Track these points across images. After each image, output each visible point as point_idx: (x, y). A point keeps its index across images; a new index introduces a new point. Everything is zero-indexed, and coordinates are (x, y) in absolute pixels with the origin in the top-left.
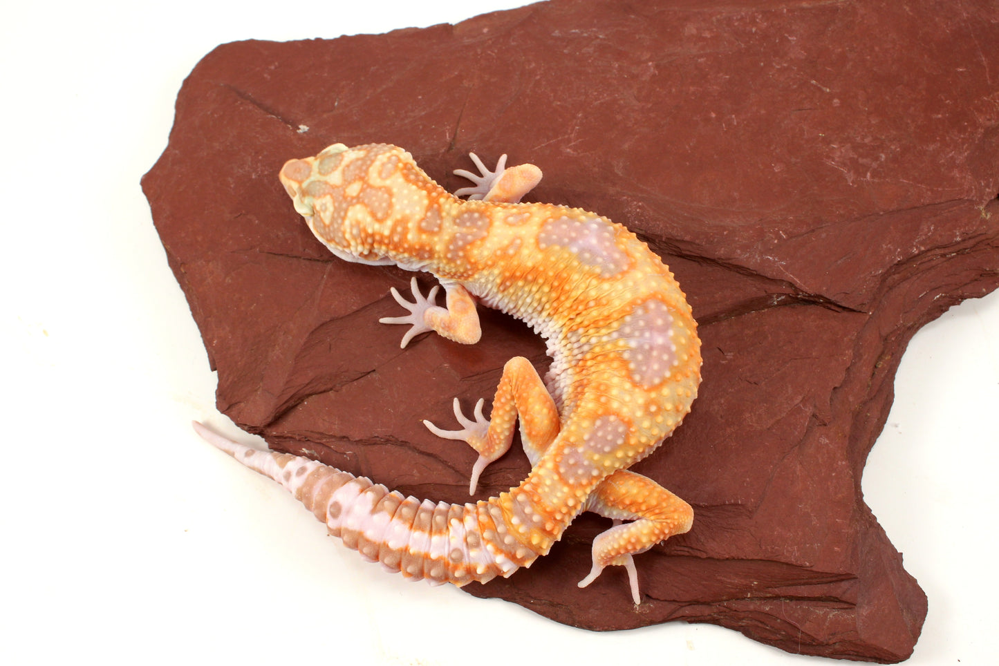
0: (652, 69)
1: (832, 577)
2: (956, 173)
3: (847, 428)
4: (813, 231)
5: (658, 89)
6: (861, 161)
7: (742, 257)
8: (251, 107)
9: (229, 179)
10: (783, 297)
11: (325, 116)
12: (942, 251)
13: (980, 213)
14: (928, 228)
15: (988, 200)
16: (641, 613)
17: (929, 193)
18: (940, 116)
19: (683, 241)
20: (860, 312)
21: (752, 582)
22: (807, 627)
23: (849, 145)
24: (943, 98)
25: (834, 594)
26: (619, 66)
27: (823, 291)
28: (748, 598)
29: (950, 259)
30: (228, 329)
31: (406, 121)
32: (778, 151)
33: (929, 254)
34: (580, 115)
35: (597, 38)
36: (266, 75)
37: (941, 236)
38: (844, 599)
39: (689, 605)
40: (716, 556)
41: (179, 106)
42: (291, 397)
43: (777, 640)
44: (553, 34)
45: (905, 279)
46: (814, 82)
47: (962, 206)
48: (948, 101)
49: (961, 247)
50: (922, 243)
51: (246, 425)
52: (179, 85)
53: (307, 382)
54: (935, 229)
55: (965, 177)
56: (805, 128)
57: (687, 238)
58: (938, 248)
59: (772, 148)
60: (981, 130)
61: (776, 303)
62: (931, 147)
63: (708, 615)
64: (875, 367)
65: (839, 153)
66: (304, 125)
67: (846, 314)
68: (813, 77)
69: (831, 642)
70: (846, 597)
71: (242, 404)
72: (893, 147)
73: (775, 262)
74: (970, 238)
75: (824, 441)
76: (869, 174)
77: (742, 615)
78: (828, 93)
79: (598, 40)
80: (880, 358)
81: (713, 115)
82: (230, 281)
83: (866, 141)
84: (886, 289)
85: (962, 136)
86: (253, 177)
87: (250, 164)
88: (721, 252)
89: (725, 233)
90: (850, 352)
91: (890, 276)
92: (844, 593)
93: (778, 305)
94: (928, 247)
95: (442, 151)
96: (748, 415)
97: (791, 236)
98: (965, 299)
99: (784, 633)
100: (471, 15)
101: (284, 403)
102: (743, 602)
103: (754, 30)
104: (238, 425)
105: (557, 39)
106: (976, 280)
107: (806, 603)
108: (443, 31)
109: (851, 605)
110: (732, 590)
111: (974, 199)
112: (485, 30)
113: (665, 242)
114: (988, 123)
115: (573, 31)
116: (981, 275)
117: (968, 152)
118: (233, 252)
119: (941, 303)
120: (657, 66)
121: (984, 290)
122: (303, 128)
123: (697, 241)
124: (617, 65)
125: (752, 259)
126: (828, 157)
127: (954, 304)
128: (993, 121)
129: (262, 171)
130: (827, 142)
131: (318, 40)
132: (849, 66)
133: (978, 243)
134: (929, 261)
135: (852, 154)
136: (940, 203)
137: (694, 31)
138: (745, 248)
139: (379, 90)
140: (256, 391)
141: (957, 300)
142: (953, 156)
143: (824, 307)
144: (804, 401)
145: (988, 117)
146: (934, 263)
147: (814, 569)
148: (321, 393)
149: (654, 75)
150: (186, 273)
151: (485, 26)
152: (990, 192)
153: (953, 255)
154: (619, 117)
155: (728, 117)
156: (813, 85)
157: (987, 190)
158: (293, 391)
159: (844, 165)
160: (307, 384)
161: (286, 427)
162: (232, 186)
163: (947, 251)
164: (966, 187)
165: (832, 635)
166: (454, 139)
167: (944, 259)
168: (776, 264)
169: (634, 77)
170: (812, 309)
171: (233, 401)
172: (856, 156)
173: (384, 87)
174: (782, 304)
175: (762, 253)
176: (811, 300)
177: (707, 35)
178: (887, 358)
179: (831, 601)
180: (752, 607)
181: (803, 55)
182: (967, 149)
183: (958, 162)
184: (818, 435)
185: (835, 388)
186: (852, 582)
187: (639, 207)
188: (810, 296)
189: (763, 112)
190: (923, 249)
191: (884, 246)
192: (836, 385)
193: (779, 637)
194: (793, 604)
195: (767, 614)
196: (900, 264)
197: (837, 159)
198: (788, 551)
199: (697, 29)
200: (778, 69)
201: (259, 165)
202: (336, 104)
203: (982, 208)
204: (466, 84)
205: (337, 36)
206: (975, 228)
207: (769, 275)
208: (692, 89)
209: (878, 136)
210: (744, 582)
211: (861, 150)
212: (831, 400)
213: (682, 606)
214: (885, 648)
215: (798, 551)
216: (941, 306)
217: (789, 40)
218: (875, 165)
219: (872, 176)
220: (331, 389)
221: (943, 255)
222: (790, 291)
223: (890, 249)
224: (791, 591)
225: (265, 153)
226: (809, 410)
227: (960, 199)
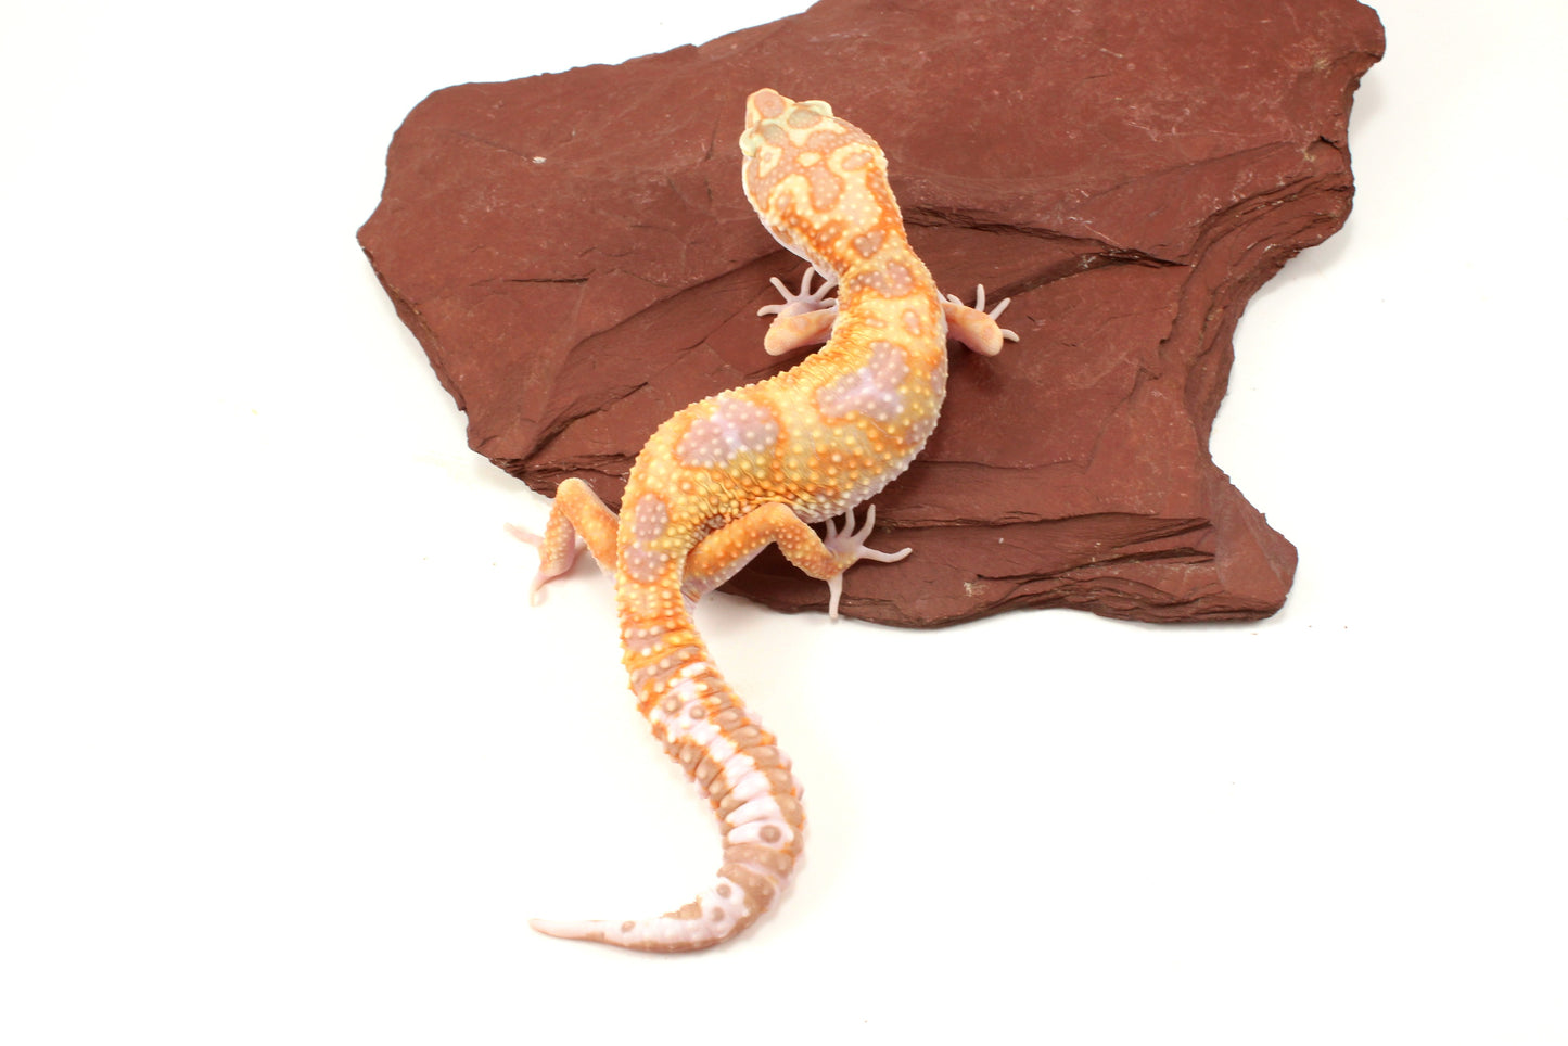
0: (924, 58)
1: (1181, 524)
2: (1271, 119)
3: (1182, 380)
4: (1118, 187)
5: (932, 75)
6: (1163, 117)
7: (1043, 220)
8: (477, 144)
9: (461, 216)
10: (1094, 258)
11: (562, 145)
12: (1265, 199)
13: (1302, 156)
14: (1246, 176)
15: (1309, 141)
16: (975, 596)
17: (1243, 140)
18: (1246, 67)
19: (976, 211)
20: (1181, 265)
21: (1095, 543)
22: (1163, 585)
23: (1149, 105)
24: (1248, 49)
25: (1187, 544)
26: (889, 60)
27: (1137, 244)
28: (1093, 564)
29: (1276, 207)
30: (475, 362)
31: (655, 140)
32: (1071, 119)
33: (1252, 202)
34: (849, 110)
35: (860, 37)
36: (490, 115)
37: (1262, 182)
38: (1200, 549)
39: (1026, 583)
40: (1051, 517)
41: (390, 161)
42: (555, 421)
43: (1132, 609)
44: (811, 41)
45: (1229, 231)
46: (1104, 50)
47: (1281, 150)
48: (1254, 52)
49: (1286, 192)
50: (1242, 191)
51: (503, 459)
52: (389, 139)
53: (570, 403)
54: (1255, 176)
55: (1280, 122)
56: (1099, 94)
57: (980, 207)
58: (1262, 195)
59: (1064, 117)
60: (1293, 75)
61: (1086, 266)
62: (1241, 96)
63: (1051, 591)
64: (1206, 320)
65: (1138, 111)
66: (539, 156)
67: (1165, 269)
68: (1104, 45)
69: (1192, 598)
70: (1203, 547)
71: (498, 439)
72: (1198, 101)
73: (1079, 222)
74: (1295, 182)
75: (1157, 394)
76: (1174, 130)
77: (1089, 585)
78: (1122, 59)
79: (862, 40)
80: (1210, 310)
81: (996, 93)
82: (472, 315)
83: (1168, 98)
84: (1207, 242)
85: (1273, 83)
86: (488, 210)
87: (483, 198)
88: (1019, 217)
89: (1021, 198)
90: (1174, 305)
91: (1210, 227)
92: (1199, 542)
93: (1090, 269)
94: (1249, 194)
95: (700, 160)
96: (1068, 376)
97: (1093, 194)
98: (1301, 249)
99: (1138, 597)
100: (717, 35)
101: (547, 429)
102: (1088, 570)
103: (1032, 7)
104: (493, 462)
105: (815, 44)
106: (1309, 227)
107: (1158, 561)
108: (686, 53)
109: (1209, 557)
110: (1074, 557)
111: (1294, 141)
112: (734, 47)
113: (956, 215)
114: (1301, 68)
115: (833, 35)
116: (1314, 221)
117: (1282, 97)
118: (473, 285)
119: (1273, 255)
120: (929, 54)
121: (1320, 236)
122: (539, 160)
123: (991, 209)
124: (884, 59)
125: (1054, 221)
126: (1127, 118)
127: (1289, 257)
128: (1306, 66)
129: (498, 203)
130: (1124, 104)
131: (546, 75)
132: (1141, 31)
133: (1306, 187)
134: (1253, 210)
135: (1153, 113)
136: (1256, 149)
137: (967, 18)
138: (1044, 211)
139: (621, 115)
140: (513, 423)
141: (1292, 251)
142: (1265, 104)
143: (1141, 264)
144: (1130, 356)
145: (1300, 62)
146: (1259, 213)
147: (1160, 517)
148: (588, 414)
149: (927, 63)
150: (421, 313)
151: (734, 43)
152: (1311, 135)
153: (1279, 202)
154: (893, 107)
155: (1013, 93)
156: (1103, 53)
157: (1308, 132)
158: (556, 415)
159: (1146, 123)
160: (572, 406)
161: (549, 459)
162: (465, 222)
163: (1271, 198)
164: (1283, 130)
165: (1193, 590)
166: (711, 150)
167: (1270, 208)
168: (1083, 224)
169: (905, 68)
170: (1127, 269)
171: (488, 436)
172: (1158, 114)
173: (626, 110)
174: (1094, 266)
175: (1064, 214)
176: (1126, 258)
177: (982, 18)
178: (1219, 311)
179: (1186, 555)
180: (1098, 574)
181: (1089, 25)
182: (1280, 94)
183: (1271, 107)
184: (1149, 388)
185: (1163, 342)
186: (1206, 530)
187: (924, 184)
188: (1123, 253)
189: (1051, 84)
190: (1243, 196)
191: (1200, 197)
192: (1165, 338)
193: (1134, 604)
194: (1144, 564)
195: (1116, 578)
196: (1220, 214)
197: (1138, 119)
198: (1129, 501)
199: (970, 15)
200: (1064, 42)
201: (493, 197)
202: (574, 133)
203: (1303, 150)
204: (718, 97)
205: (567, 68)
206: (1298, 171)
207: (1074, 235)
208: (970, 71)
209: (1180, 92)
210: (1086, 544)
211: (1163, 108)
212: (1160, 353)
213: (1021, 584)
214: (1254, 596)
215: (1141, 499)
216: (1273, 258)
217: (1072, 13)
218: (1180, 119)
219: (1179, 130)
220: (599, 409)
221: (1268, 204)
222: (1099, 249)
223: (1205, 199)
224: (1141, 548)
225: (499, 186)
226: (1135, 363)
227: (1277, 143)
